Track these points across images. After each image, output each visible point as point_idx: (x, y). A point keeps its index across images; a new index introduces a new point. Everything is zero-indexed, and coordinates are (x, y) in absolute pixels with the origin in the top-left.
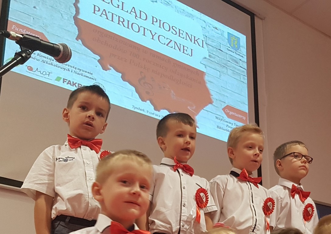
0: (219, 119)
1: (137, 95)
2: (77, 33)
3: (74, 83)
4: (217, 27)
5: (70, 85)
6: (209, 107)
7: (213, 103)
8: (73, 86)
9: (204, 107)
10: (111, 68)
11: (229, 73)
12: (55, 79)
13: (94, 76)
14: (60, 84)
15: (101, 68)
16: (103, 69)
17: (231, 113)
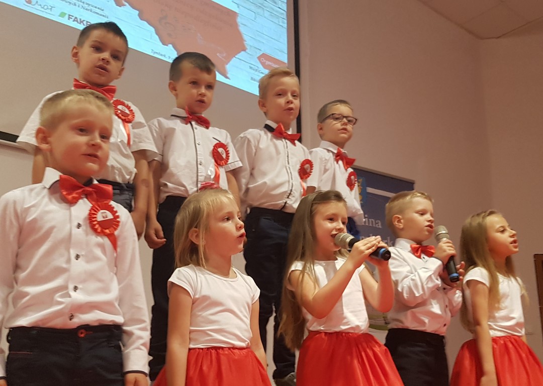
0: (254, 70)
1: (157, 37)
3: (82, 20)
5: (76, 22)
6: (242, 55)
7: (247, 50)
8: (80, 24)
9: (236, 55)
10: (126, 3)
11: (265, 15)
12: (58, 14)
13: (106, 13)
14: (65, 21)
15: (114, 3)
16: (117, 5)
17: (268, 63)
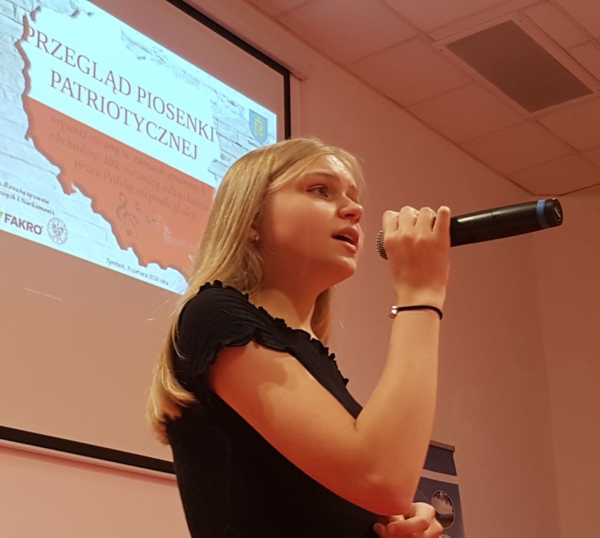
1: (114, 237)
2: (27, 126)
3: (22, 221)
4: (233, 100)
5: (14, 225)
8: (20, 227)
10: (76, 189)
13: (51, 206)
15: (61, 189)
16: (65, 193)
